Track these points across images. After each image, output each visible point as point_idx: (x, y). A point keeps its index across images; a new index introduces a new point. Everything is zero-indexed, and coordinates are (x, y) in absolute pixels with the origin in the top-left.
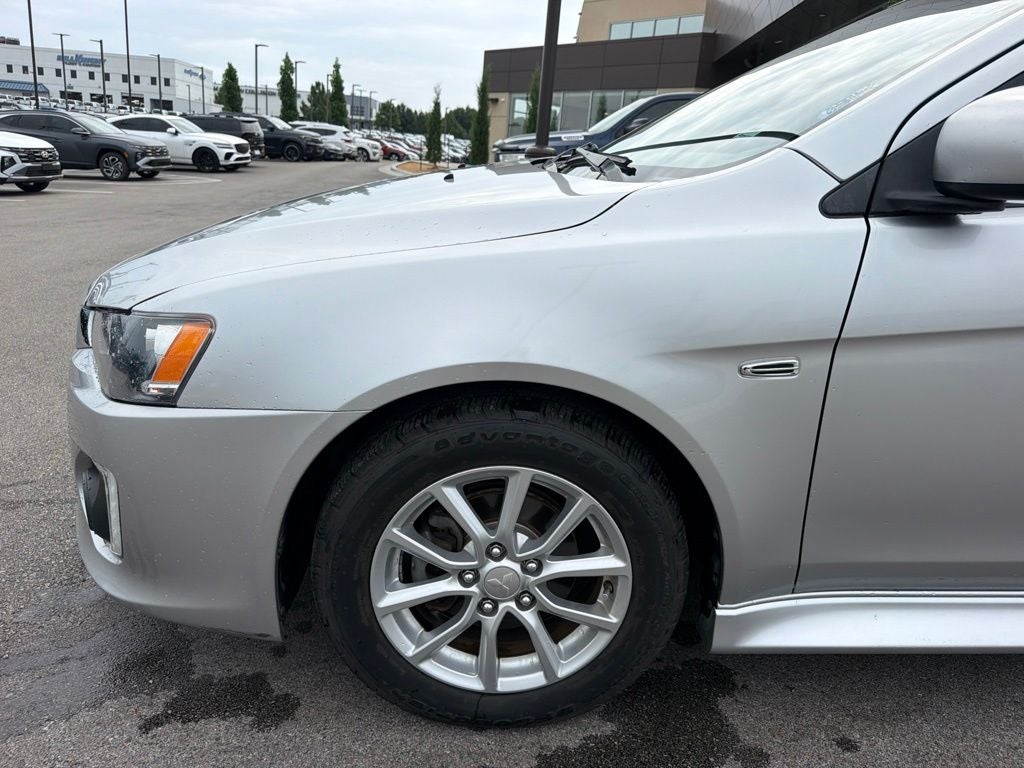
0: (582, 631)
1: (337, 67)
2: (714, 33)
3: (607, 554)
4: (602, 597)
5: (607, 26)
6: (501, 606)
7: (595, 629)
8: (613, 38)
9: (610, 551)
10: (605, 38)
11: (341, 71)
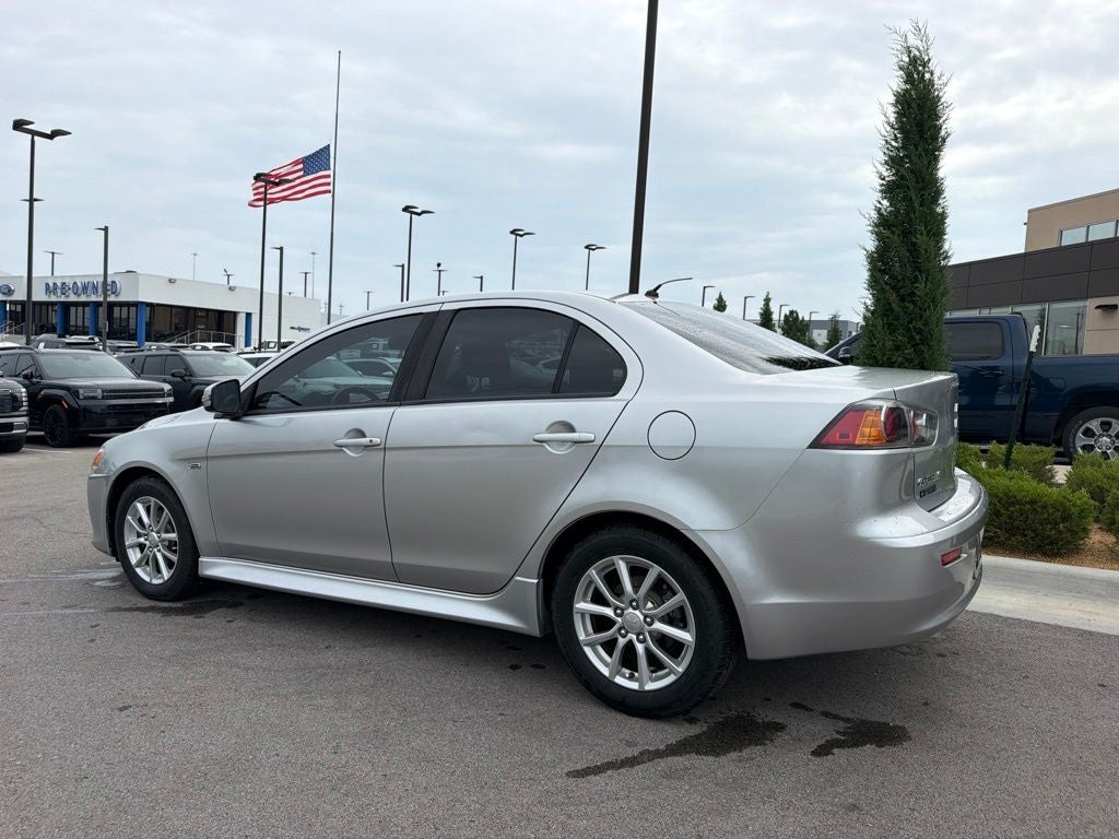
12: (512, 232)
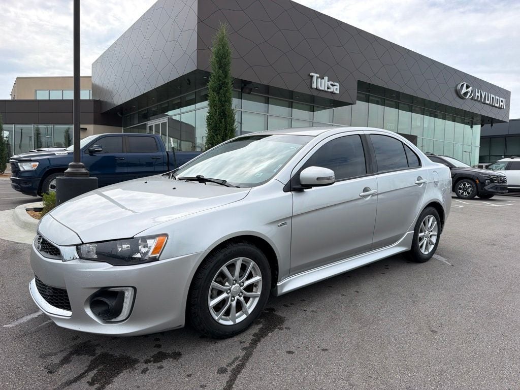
0: (251, 299)
2: (99, 100)
3: (255, 276)
4: (254, 289)
5: (34, 92)
6: (236, 298)
7: (254, 297)
8: (38, 98)
9: (257, 275)
10: (33, 98)
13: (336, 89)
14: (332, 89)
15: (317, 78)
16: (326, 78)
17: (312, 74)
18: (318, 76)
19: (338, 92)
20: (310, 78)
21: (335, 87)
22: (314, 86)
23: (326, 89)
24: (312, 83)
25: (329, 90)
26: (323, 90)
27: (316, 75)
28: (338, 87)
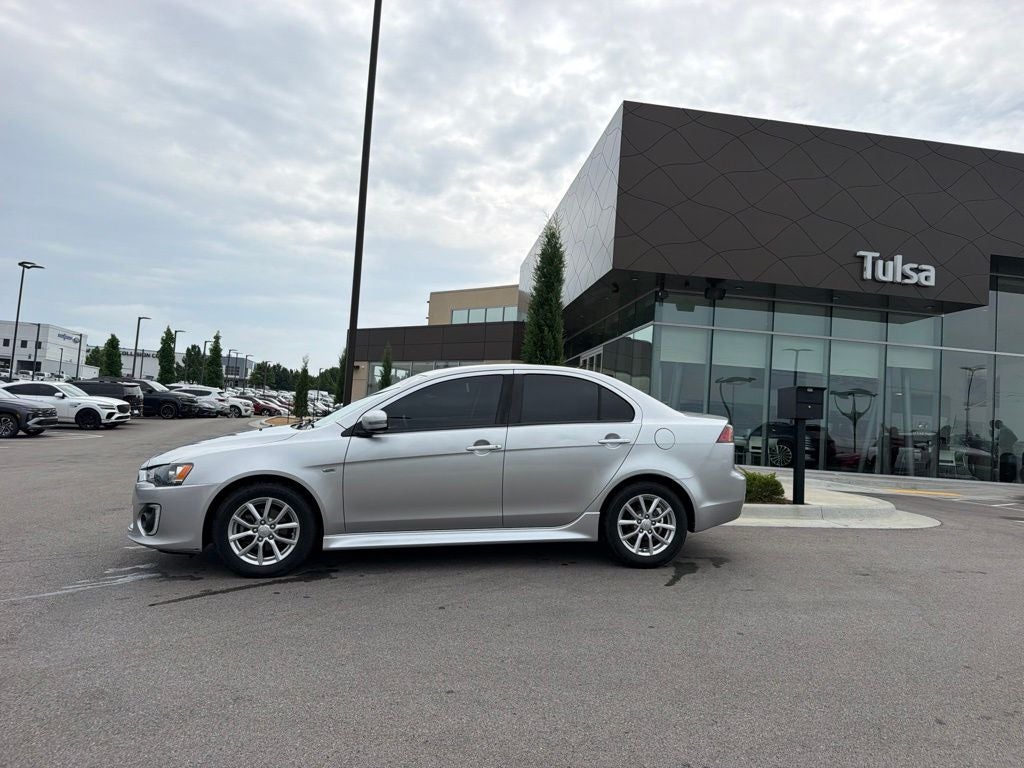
0: (286, 546)
1: (217, 338)
4: (292, 535)
5: (450, 313)
6: (264, 539)
7: (290, 545)
9: (294, 521)
10: (448, 323)
11: (221, 341)
12: (20, 264)
13: (926, 278)
14: (915, 278)
15: (874, 260)
16: (899, 258)
17: (861, 253)
18: (877, 255)
19: (932, 282)
20: (859, 260)
21: (923, 275)
22: (868, 275)
23: (899, 279)
24: (862, 269)
25: (907, 281)
26: (892, 283)
27: (869, 255)
28: (932, 272)
